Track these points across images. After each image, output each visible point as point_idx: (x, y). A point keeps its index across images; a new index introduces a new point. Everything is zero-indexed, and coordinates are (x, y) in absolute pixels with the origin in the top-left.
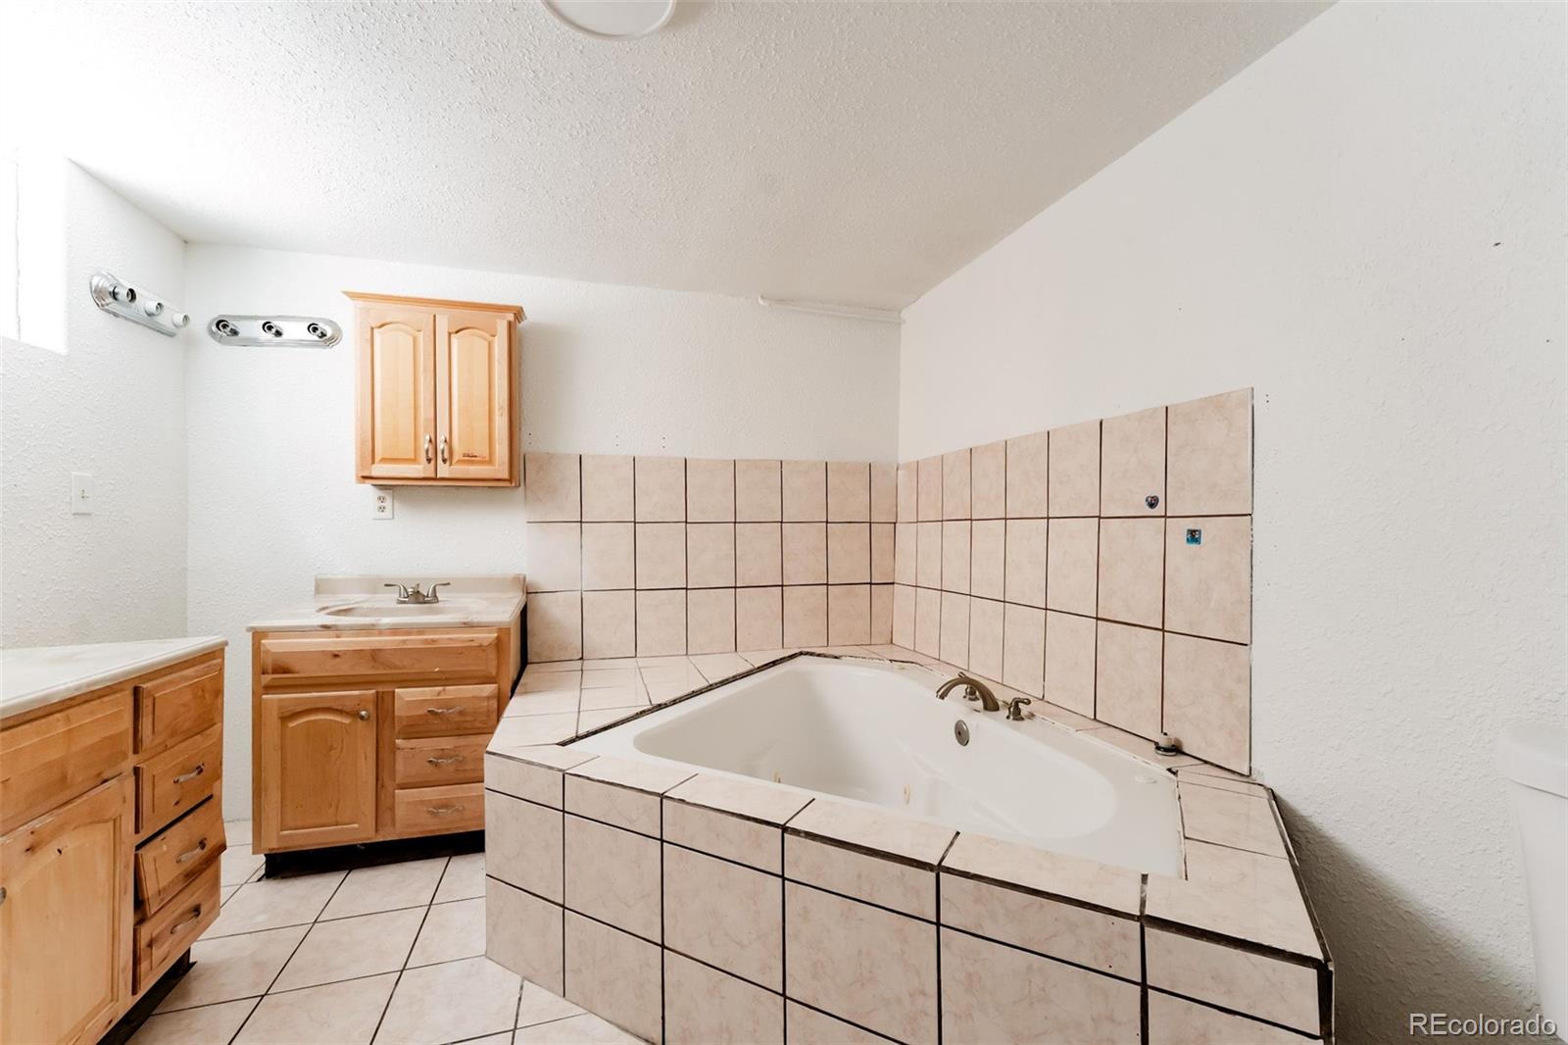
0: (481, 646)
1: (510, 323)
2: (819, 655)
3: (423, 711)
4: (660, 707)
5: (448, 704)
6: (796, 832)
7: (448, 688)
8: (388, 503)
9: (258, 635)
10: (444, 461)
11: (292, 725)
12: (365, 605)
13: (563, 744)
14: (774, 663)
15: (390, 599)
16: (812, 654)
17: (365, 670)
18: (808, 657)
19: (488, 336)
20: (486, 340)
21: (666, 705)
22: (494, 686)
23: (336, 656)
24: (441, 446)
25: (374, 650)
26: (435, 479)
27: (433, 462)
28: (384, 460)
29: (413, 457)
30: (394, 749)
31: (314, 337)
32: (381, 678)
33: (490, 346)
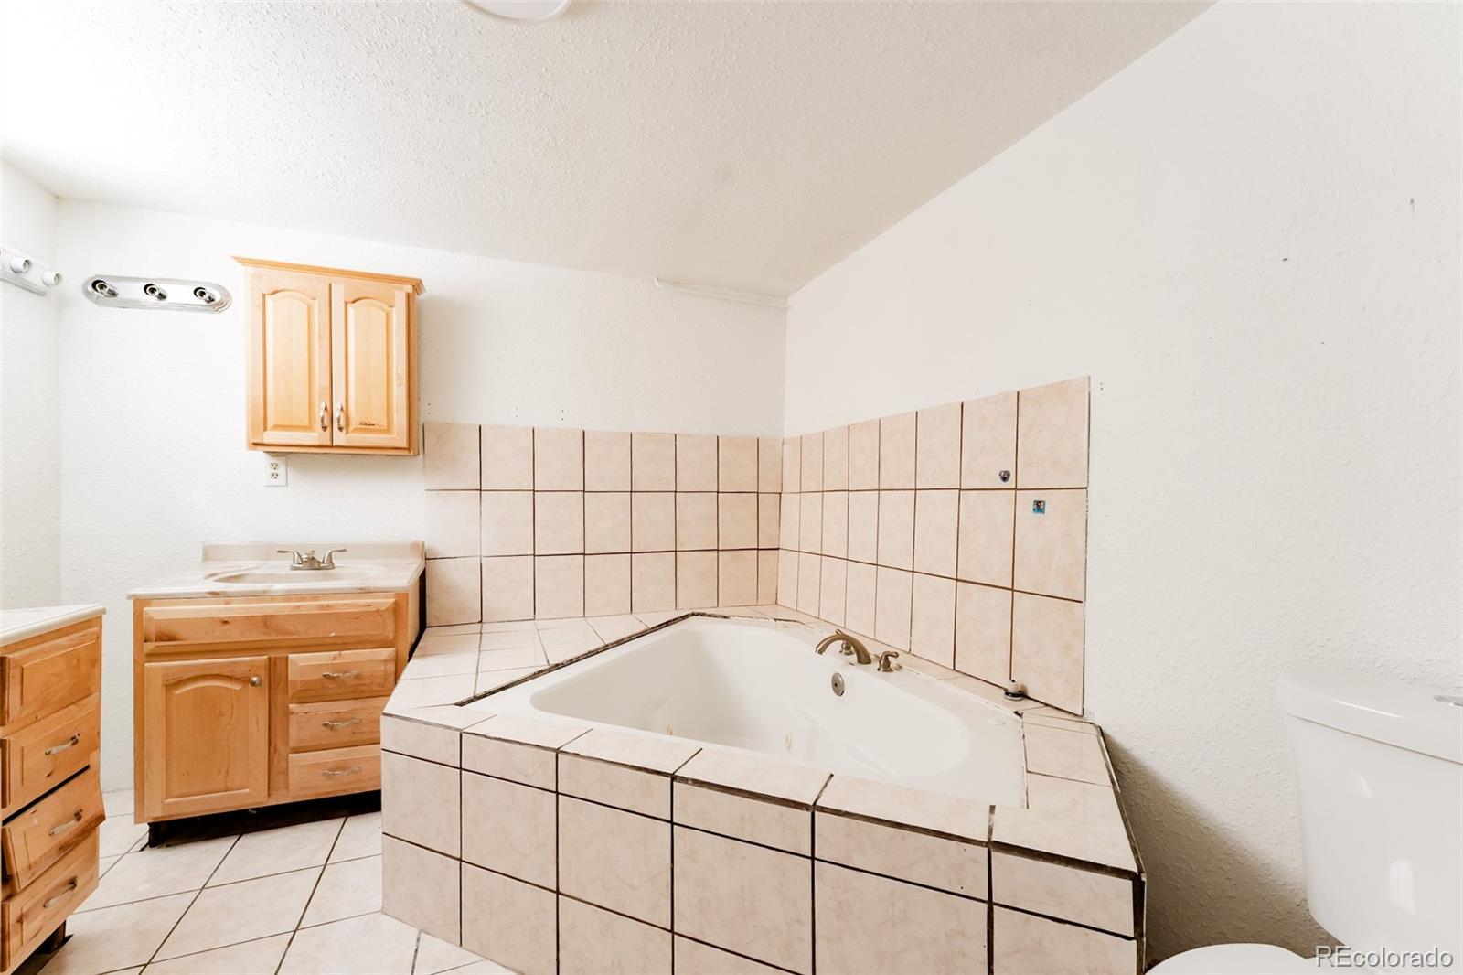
0: (378, 611)
1: (408, 295)
2: (709, 616)
3: (319, 676)
4: (557, 667)
5: (344, 668)
6: (684, 780)
7: (343, 652)
8: (281, 470)
9: (140, 603)
10: (340, 429)
11: (177, 692)
12: (257, 572)
13: (461, 704)
14: (667, 624)
15: (283, 565)
16: (703, 615)
17: (255, 636)
18: (699, 617)
19: (386, 307)
20: (383, 310)
21: (563, 665)
22: (392, 650)
23: (226, 622)
24: (337, 414)
25: (266, 616)
26: (332, 447)
27: (329, 430)
28: (277, 427)
29: (307, 424)
30: (288, 713)
31: (201, 301)
32: (269, 644)
33: (388, 317)
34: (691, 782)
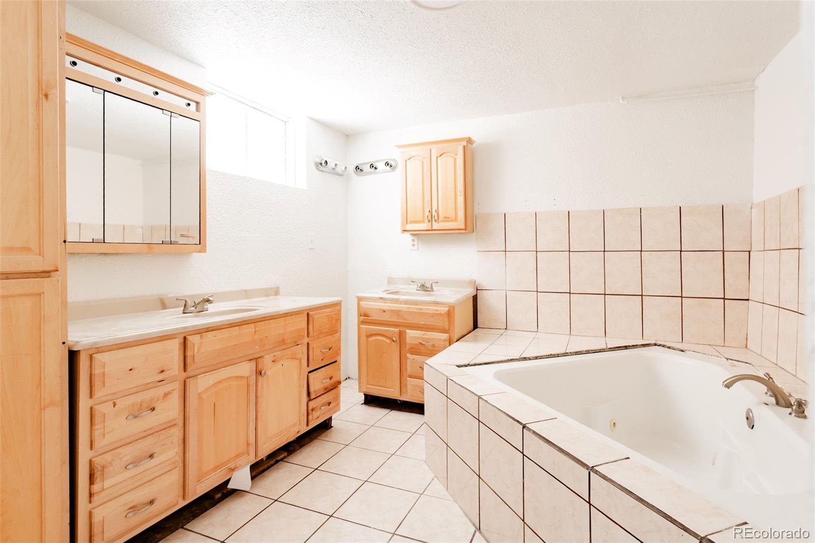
0: (440, 314)
1: (464, 147)
2: (669, 348)
3: (417, 342)
4: (525, 359)
5: (427, 340)
6: (529, 429)
7: (427, 333)
8: (416, 243)
9: (360, 299)
10: (436, 221)
11: (370, 339)
12: (404, 291)
13: (459, 366)
14: (626, 347)
15: (413, 288)
16: (664, 346)
17: (394, 319)
18: (660, 348)
19: (453, 155)
20: (452, 157)
21: (530, 359)
22: (447, 335)
23: (384, 311)
24: (434, 213)
25: (398, 310)
26: (432, 230)
27: (430, 221)
28: (412, 222)
29: (422, 220)
30: (406, 358)
31: (388, 168)
32: (401, 324)
33: (455, 160)
34: (531, 432)
